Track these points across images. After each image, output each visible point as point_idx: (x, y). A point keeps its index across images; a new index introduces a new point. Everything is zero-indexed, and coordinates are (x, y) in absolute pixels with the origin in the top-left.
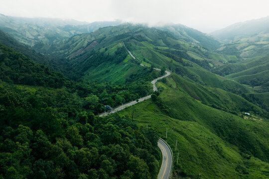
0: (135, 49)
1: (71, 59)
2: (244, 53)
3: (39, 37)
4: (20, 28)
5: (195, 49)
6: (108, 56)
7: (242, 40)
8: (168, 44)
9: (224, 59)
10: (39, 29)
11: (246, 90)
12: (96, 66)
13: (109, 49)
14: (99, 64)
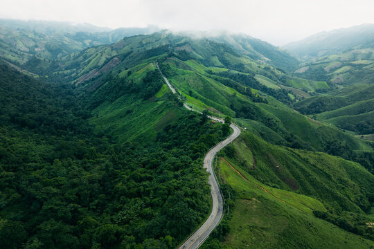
0: (175, 74)
1: (79, 85)
2: (336, 77)
3: (36, 49)
4: (7, 35)
5: (266, 72)
6: (131, 85)
7: (331, 57)
8: (226, 64)
9: (310, 87)
10: (37, 37)
11: (354, 144)
12: (112, 101)
13: (135, 73)
14: (116, 98)
